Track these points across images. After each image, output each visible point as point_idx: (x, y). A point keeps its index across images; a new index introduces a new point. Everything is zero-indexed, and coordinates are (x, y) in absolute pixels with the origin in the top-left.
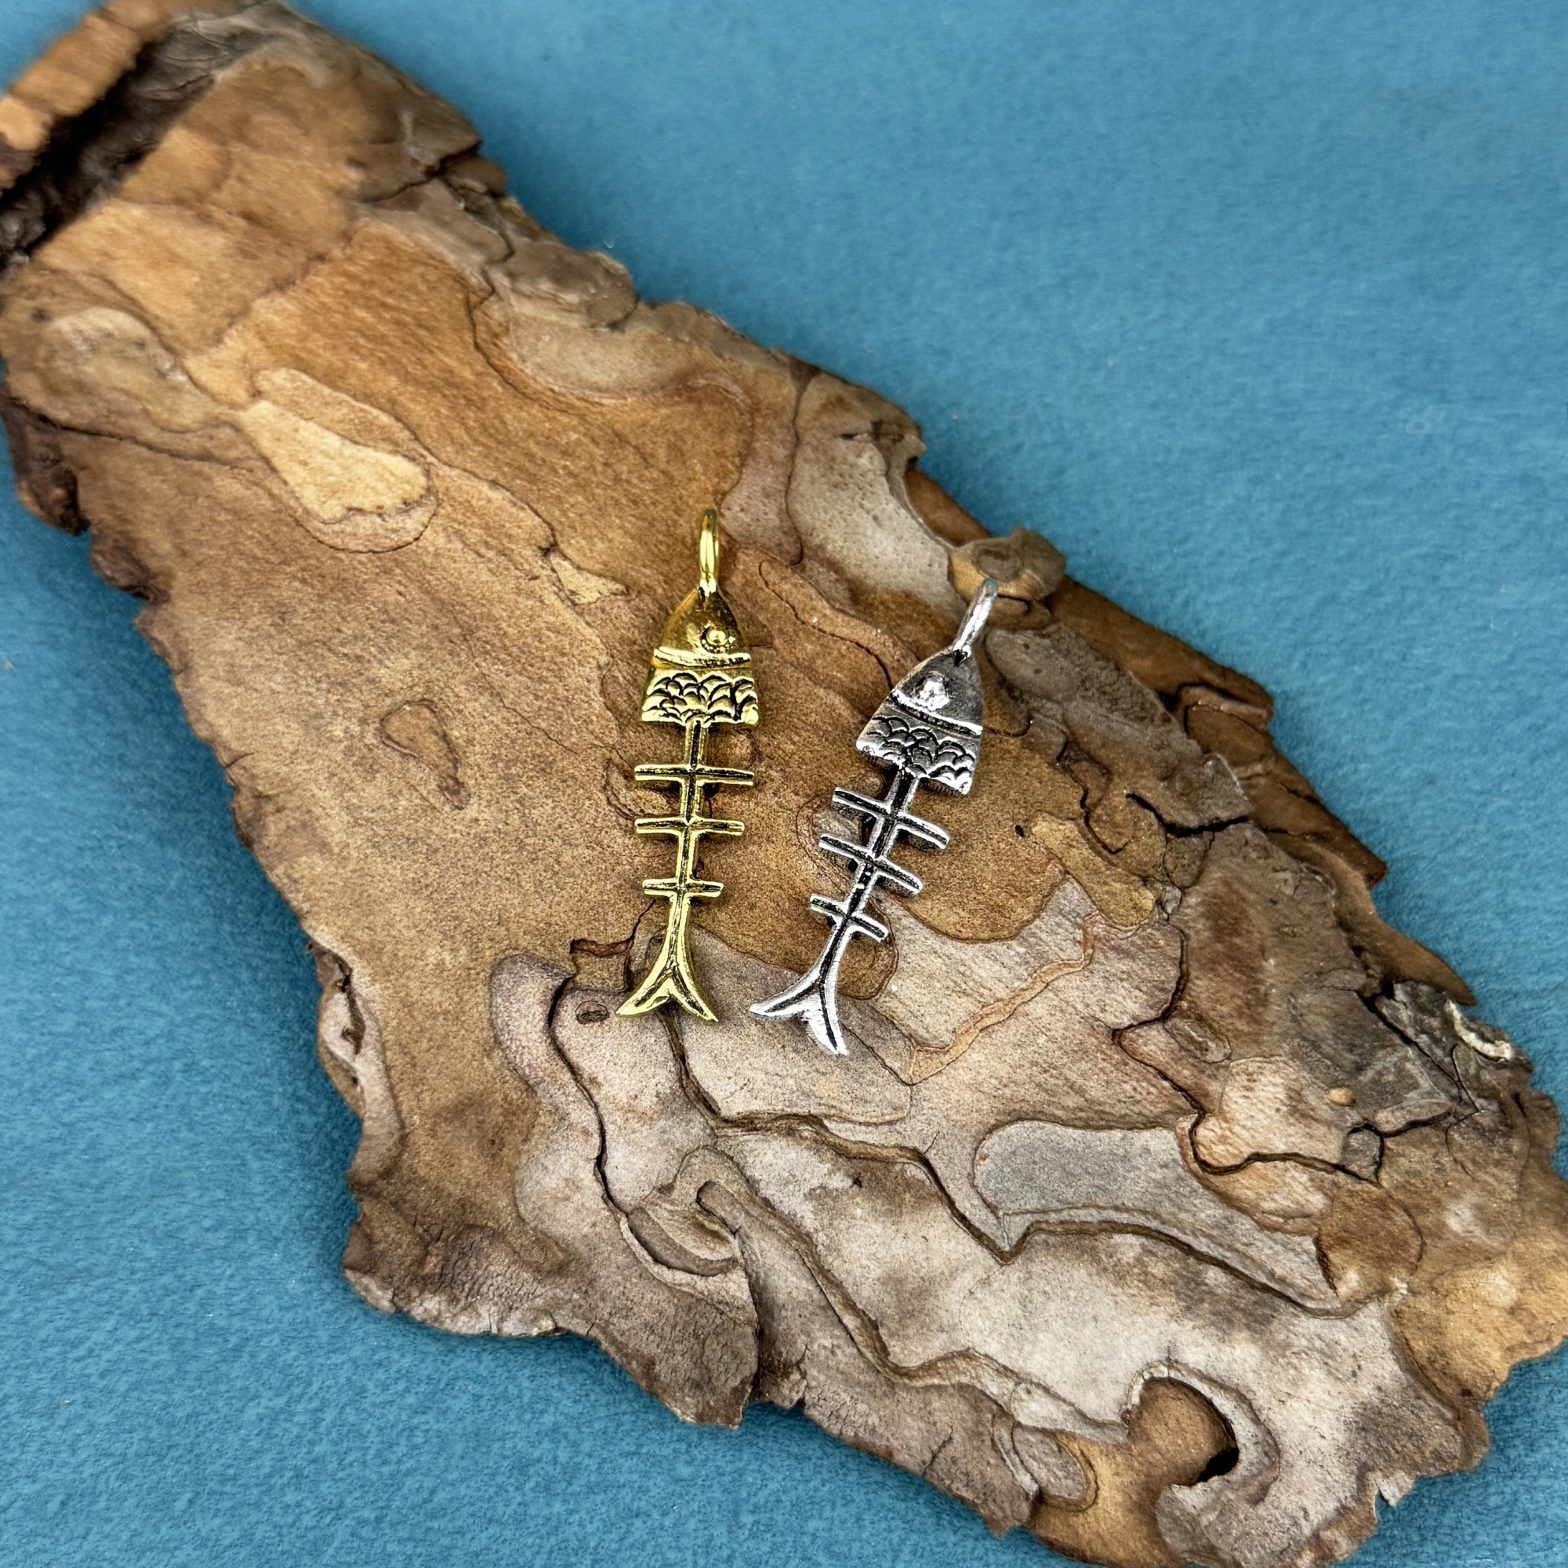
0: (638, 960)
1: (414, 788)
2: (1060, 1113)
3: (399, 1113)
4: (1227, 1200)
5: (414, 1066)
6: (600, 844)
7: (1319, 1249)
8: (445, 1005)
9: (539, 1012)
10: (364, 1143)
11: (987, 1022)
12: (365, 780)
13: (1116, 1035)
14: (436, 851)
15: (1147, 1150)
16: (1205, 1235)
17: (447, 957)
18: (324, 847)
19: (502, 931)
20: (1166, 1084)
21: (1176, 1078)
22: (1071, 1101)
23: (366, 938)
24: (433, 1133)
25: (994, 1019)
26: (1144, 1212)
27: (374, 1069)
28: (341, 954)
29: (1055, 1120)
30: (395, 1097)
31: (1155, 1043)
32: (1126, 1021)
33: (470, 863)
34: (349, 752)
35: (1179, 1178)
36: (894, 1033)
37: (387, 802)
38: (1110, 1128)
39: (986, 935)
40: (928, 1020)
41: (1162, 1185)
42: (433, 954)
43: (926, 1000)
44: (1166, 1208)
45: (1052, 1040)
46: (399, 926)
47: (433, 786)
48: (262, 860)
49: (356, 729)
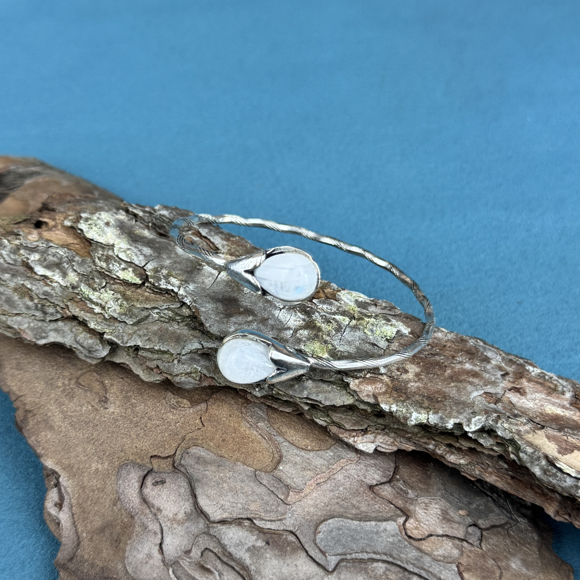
0: (178, 462)
1: (89, 403)
2: (348, 515)
3: (76, 532)
4: (419, 550)
5: (84, 512)
6: (163, 419)
7: (459, 570)
8: (98, 486)
9: (137, 485)
10: (62, 548)
11: (319, 481)
12: (70, 401)
13: (371, 487)
14: (97, 425)
15: (385, 530)
16: (411, 564)
17: (100, 466)
18: (51, 428)
19: (123, 454)
20: (392, 506)
21: (396, 504)
22: (354, 511)
23: (67, 463)
24: (91, 540)
25: (322, 481)
26: (385, 554)
27: (67, 516)
28: (57, 470)
29: (348, 518)
30: (76, 527)
31: (387, 491)
32: (375, 482)
33: (110, 429)
34: (63, 391)
35: (399, 541)
36: (282, 485)
37: (78, 409)
38: (371, 521)
39: (318, 449)
40: (295, 480)
41: (392, 543)
42: (94, 466)
43: (294, 472)
44: (395, 553)
45: (345, 489)
46: (81, 456)
47: (97, 400)
48: (25, 435)
49: (67, 382)
